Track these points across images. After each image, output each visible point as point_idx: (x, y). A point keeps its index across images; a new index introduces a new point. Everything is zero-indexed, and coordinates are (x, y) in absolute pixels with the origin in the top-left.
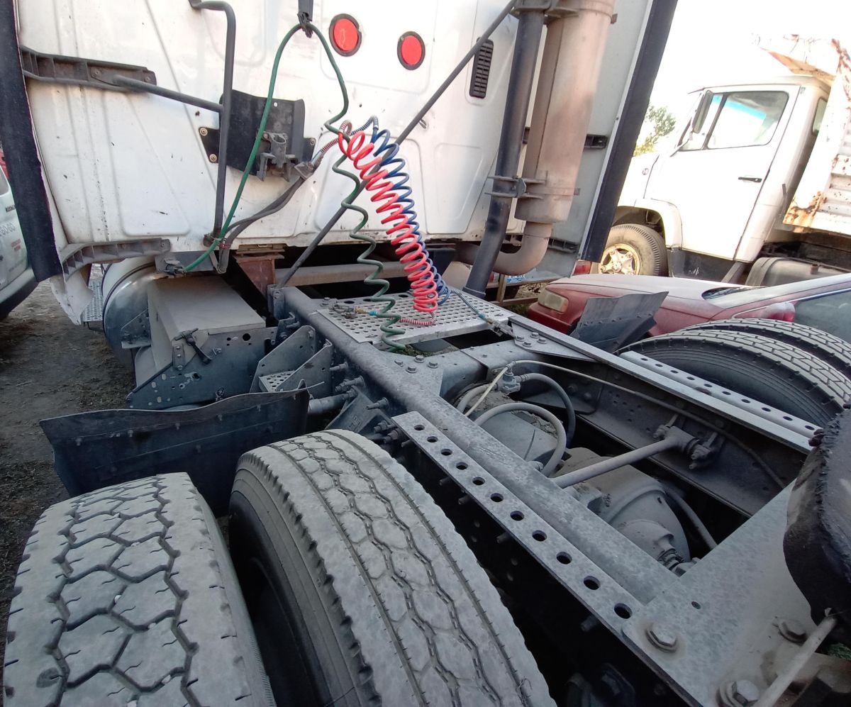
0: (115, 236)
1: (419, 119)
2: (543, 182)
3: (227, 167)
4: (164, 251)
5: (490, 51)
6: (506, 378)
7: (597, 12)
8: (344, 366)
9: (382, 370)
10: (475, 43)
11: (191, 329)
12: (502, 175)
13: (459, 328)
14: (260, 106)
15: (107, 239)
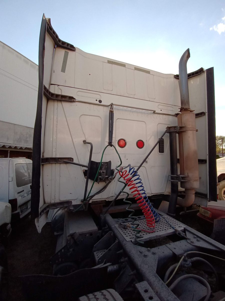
0: (57, 201)
1: (145, 161)
2: (187, 176)
3: (89, 179)
4: (70, 205)
5: (163, 141)
6: (184, 260)
7: (191, 130)
8: (121, 251)
9: (134, 256)
10: (158, 140)
11: (74, 232)
12: (173, 175)
13: (165, 233)
14: (98, 164)
15: (55, 202)
